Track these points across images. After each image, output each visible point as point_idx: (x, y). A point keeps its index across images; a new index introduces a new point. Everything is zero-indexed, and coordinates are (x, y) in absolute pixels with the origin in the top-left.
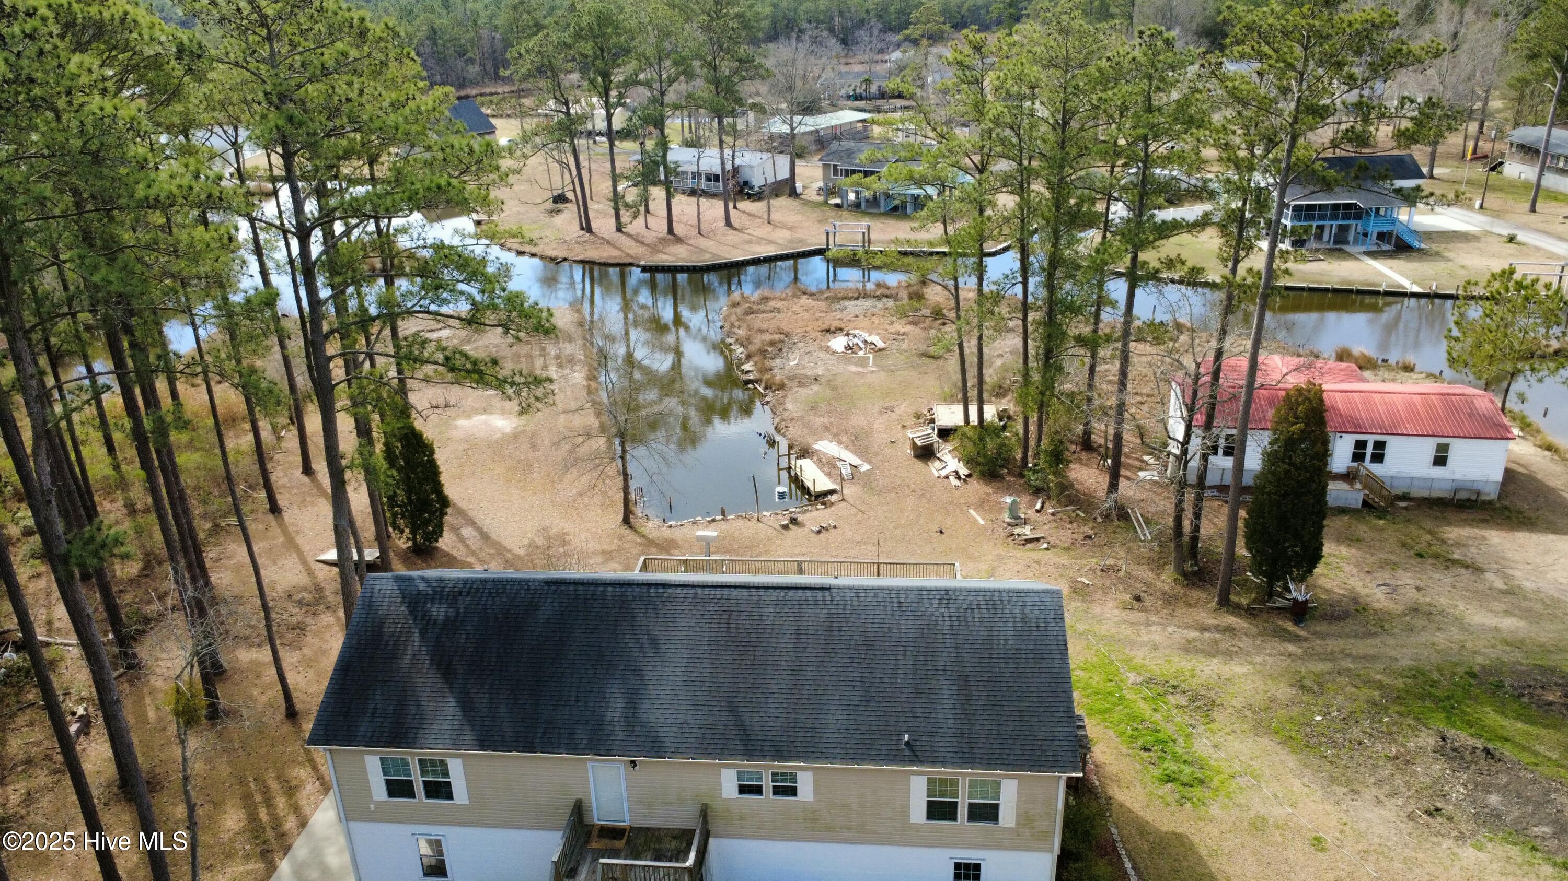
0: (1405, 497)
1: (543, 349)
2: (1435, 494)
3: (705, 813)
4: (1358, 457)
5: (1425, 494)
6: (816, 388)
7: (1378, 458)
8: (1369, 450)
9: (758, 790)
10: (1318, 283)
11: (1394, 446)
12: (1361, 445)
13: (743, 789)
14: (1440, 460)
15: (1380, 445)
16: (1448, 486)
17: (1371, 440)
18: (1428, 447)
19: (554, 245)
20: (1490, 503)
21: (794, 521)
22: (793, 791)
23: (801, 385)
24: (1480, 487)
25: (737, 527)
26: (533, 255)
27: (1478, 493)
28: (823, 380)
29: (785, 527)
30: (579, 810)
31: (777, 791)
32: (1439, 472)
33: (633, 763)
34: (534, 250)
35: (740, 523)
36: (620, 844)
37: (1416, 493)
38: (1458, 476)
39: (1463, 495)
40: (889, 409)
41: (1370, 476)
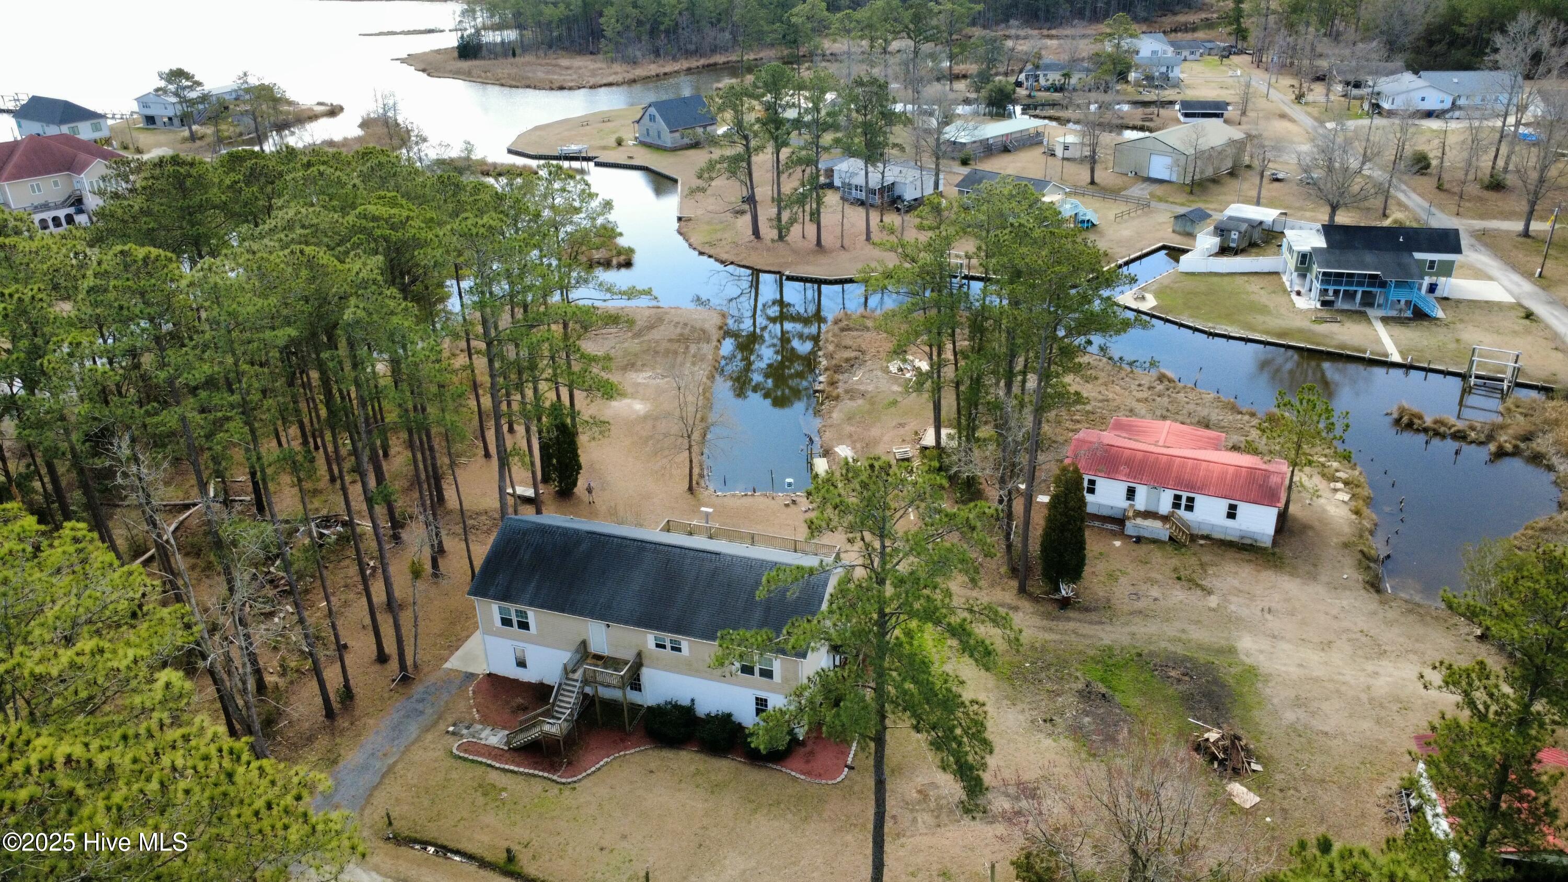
0: (1207, 537)
1: (687, 348)
2: (1229, 538)
3: (639, 655)
4: (1176, 505)
5: (1222, 537)
6: (860, 402)
7: (1190, 508)
8: (1184, 502)
9: (664, 647)
10: (1318, 344)
11: (1201, 501)
12: (1178, 498)
13: (658, 646)
14: (1231, 515)
15: (1191, 500)
16: (1238, 534)
17: (1185, 495)
18: (1223, 505)
19: (727, 248)
20: (1265, 549)
21: (794, 502)
22: (679, 650)
23: (852, 398)
24: (1259, 538)
25: (759, 501)
26: (710, 256)
27: (1256, 541)
28: (868, 396)
29: (787, 505)
30: (584, 644)
31: (673, 649)
32: (1230, 523)
33: (608, 626)
34: (712, 252)
35: (762, 499)
36: (600, 663)
37: (1216, 535)
38: (1244, 527)
39: (1249, 542)
40: (902, 425)
41: (1180, 519)
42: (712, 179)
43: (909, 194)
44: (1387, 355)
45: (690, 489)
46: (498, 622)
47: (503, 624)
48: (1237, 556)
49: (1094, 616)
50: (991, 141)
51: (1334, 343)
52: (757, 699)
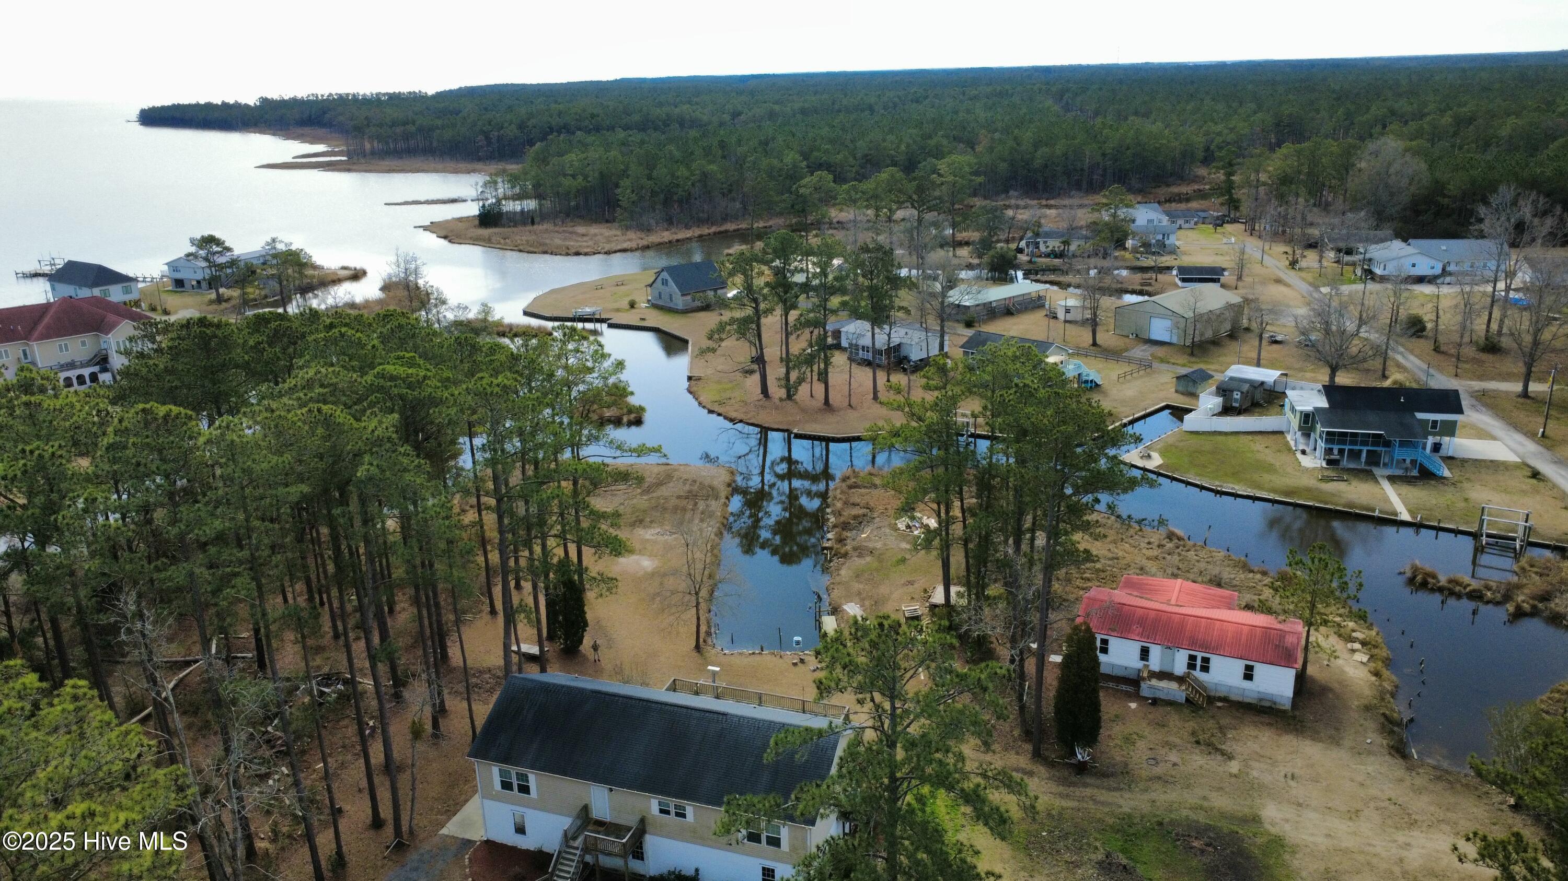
0: (1225, 699)
1: (696, 504)
2: (1246, 700)
3: (643, 821)
4: (1191, 666)
5: (1240, 699)
6: (868, 559)
7: (1205, 669)
8: (1199, 663)
9: (668, 812)
11: (1216, 662)
12: (1192, 658)
13: (662, 811)
14: (1248, 675)
15: (1206, 660)
16: (1256, 695)
17: (1200, 655)
18: (1238, 666)
19: (736, 407)
20: (1285, 712)
21: (802, 661)
22: (684, 816)
23: (860, 556)
24: (1278, 700)
25: (767, 659)
26: (719, 415)
27: (1275, 703)
28: (877, 553)
29: (795, 664)
30: (586, 809)
31: (677, 814)
32: (1247, 684)
33: (611, 790)
34: (721, 411)
35: (769, 658)
36: (601, 829)
37: (1234, 697)
38: (1261, 689)
39: (1267, 704)
40: (911, 583)
41: (1196, 680)
42: (721, 340)
43: (916, 355)
44: (1396, 515)
45: (698, 648)
46: (498, 786)
47: (503, 788)
48: (1256, 719)
49: (1112, 782)
50: (994, 305)
51: (1343, 501)
52: (764, 869)
